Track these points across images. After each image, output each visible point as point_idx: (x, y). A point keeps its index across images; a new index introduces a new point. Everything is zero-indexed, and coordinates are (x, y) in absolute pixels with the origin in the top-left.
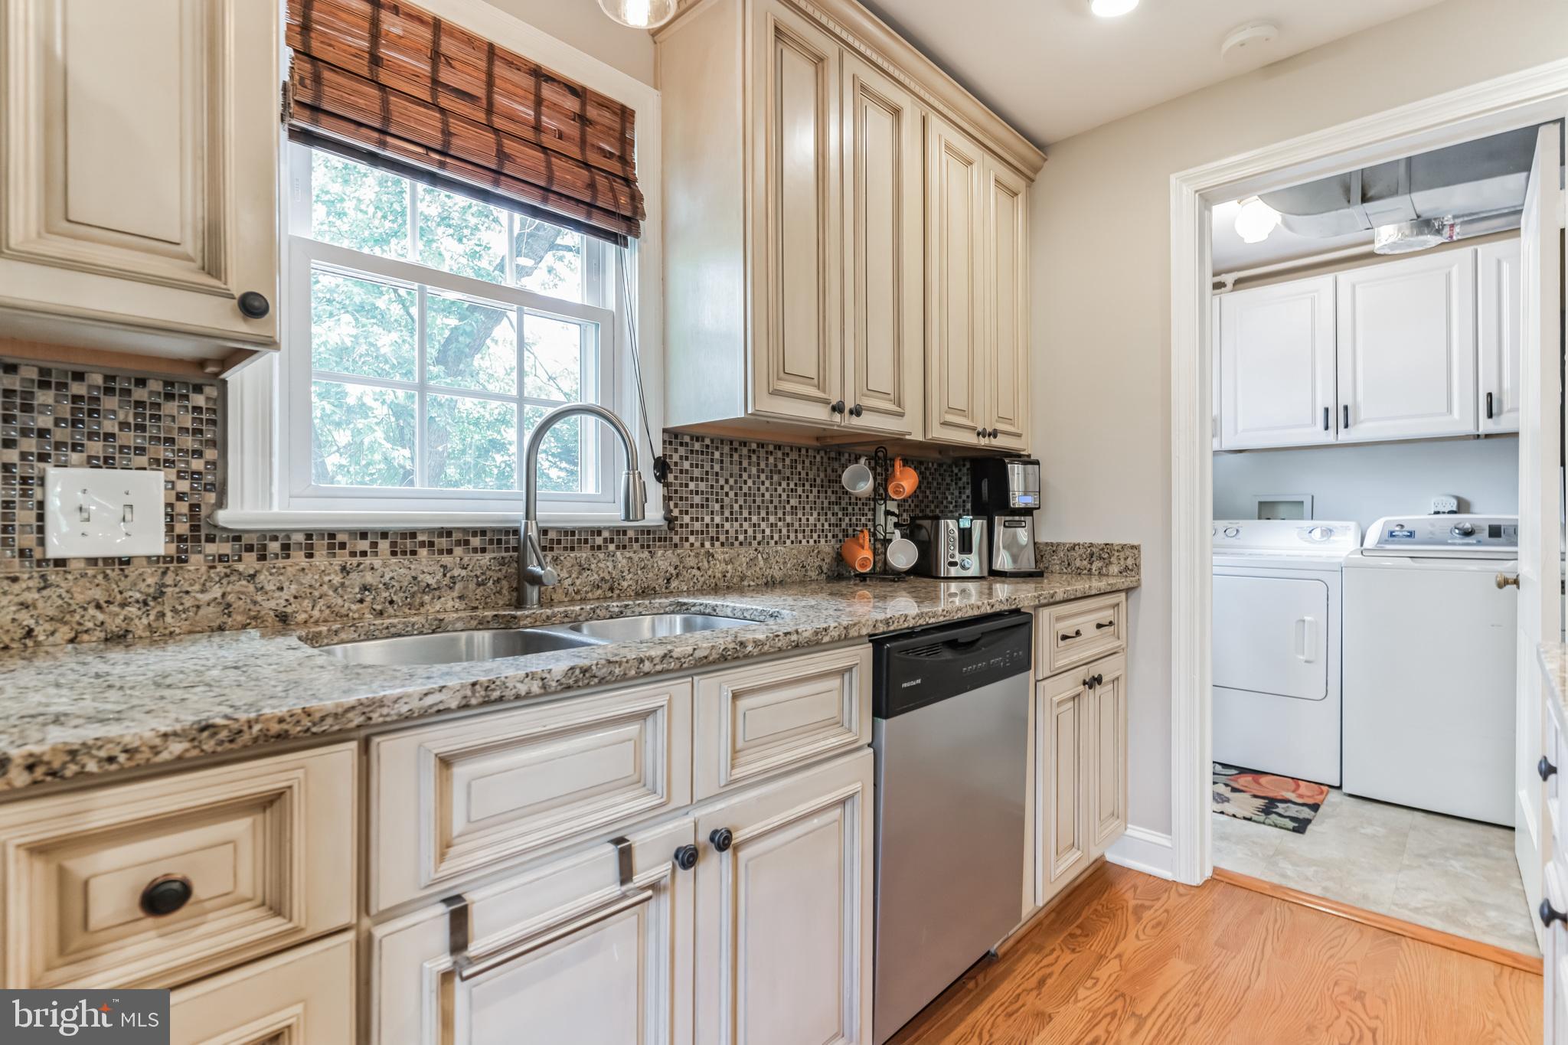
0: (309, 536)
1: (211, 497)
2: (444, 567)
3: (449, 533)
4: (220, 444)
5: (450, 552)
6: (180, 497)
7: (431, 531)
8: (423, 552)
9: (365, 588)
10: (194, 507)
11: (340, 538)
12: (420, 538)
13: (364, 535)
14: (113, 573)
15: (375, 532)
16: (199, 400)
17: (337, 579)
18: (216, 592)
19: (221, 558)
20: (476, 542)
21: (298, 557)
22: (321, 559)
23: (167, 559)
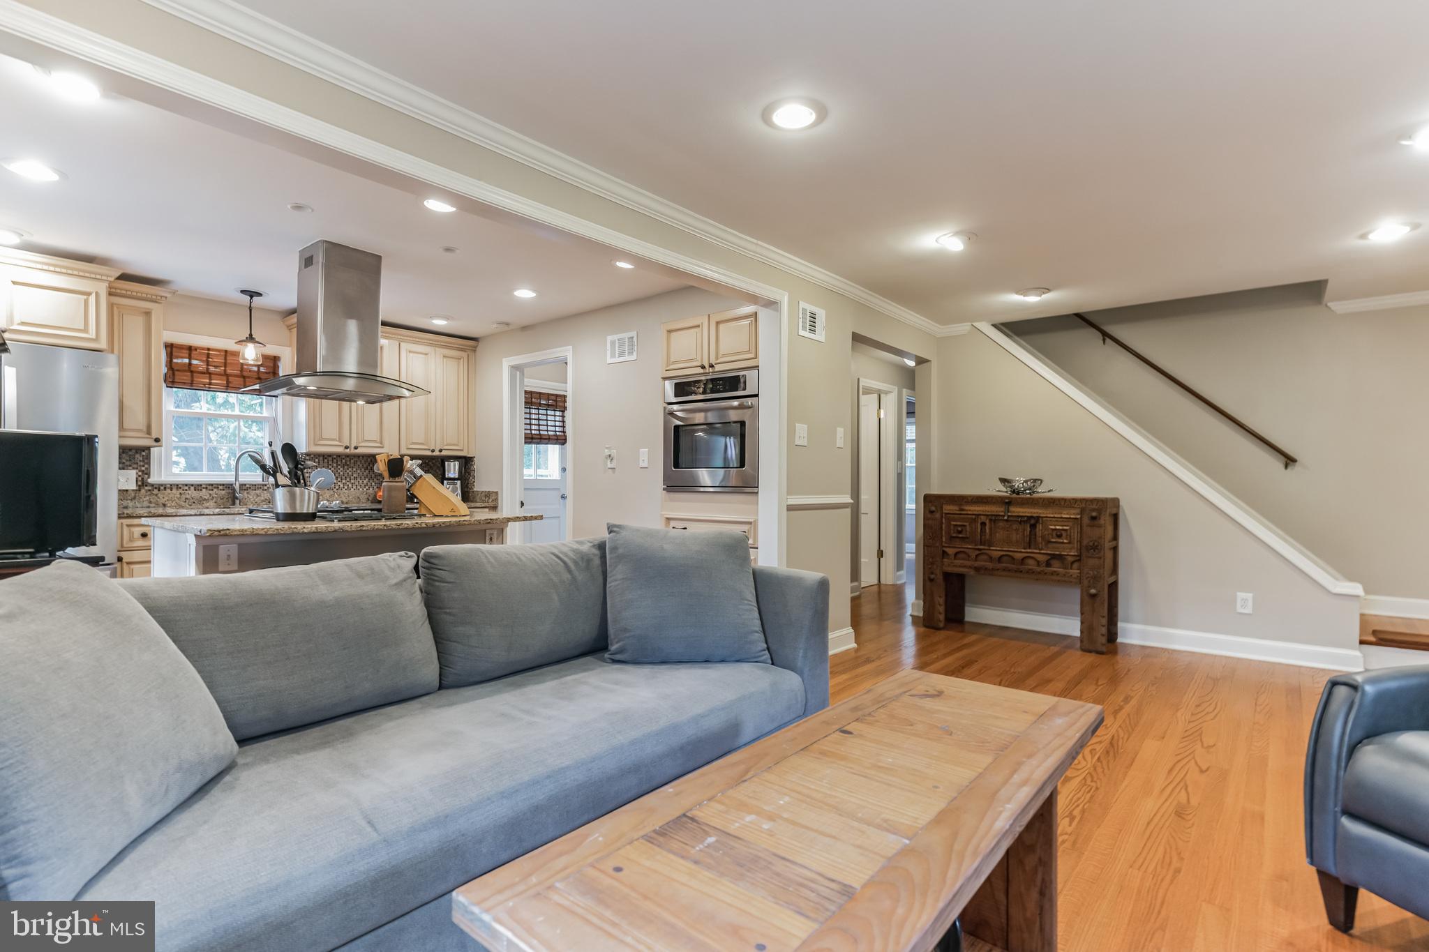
0: (171, 485)
1: (146, 476)
2: (210, 494)
3: (212, 485)
4: (149, 464)
5: (212, 490)
6: (139, 476)
7: (207, 484)
8: (204, 490)
9: (186, 499)
10: (143, 479)
11: (180, 486)
12: (203, 486)
13: (186, 485)
14: (125, 493)
15: (190, 485)
16: (144, 453)
17: (179, 496)
18: (148, 498)
19: (149, 490)
20: (221, 487)
21: (168, 491)
22: (174, 491)
23: (136, 490)
